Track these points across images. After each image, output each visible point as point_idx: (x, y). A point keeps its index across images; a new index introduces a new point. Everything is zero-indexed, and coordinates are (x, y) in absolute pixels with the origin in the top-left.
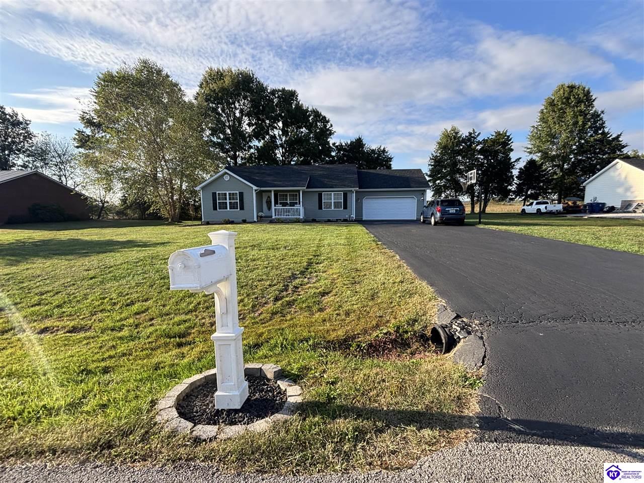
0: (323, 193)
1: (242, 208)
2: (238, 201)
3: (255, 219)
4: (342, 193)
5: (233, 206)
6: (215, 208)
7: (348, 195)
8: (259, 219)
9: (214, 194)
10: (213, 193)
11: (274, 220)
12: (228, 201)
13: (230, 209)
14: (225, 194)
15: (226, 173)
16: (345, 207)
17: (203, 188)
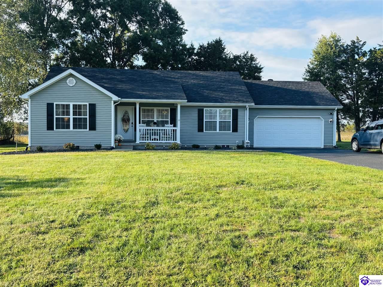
0: (205, 109)
1: (93, 127)
2: (88, 117)
3: (113, 145)
4: (231, 109)
5: (79, 123)
6: (50, 127)
7: (240, 113)
8: (117, 144)
9: (50, 106)
10: (48, 104)
11: (138, 145)
12: (71, 117)
13: (74, 128)
14: (68, 106)
15: (71, 75)
16: (235, 129)
17: (31, 97)
